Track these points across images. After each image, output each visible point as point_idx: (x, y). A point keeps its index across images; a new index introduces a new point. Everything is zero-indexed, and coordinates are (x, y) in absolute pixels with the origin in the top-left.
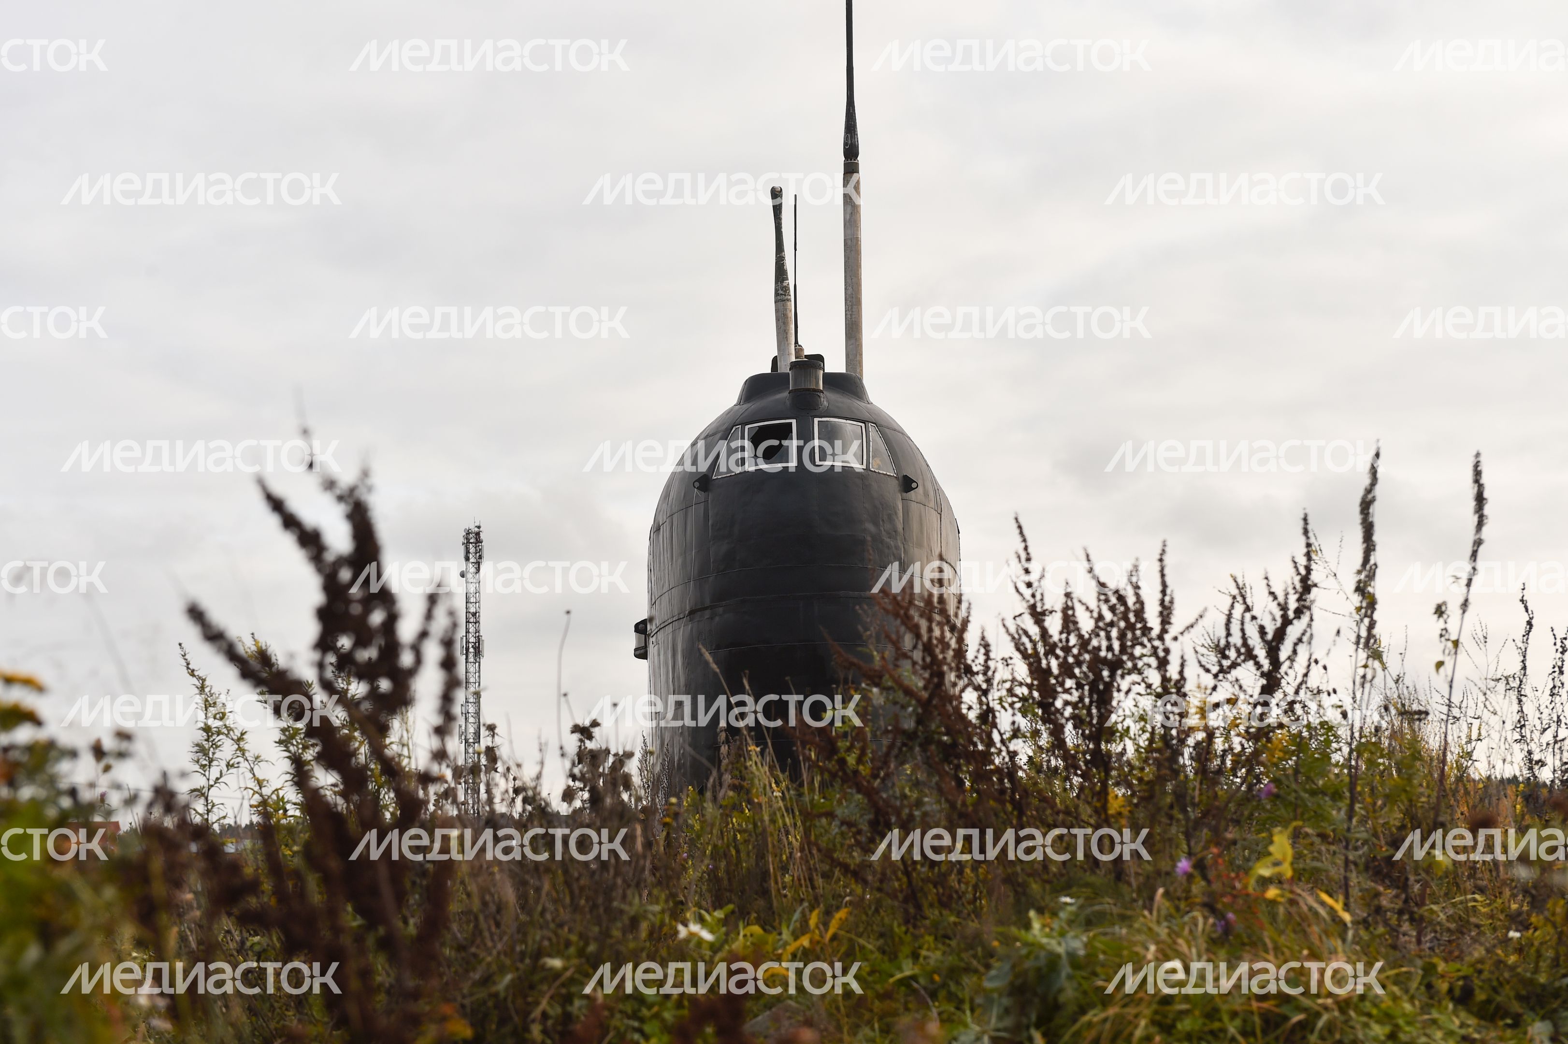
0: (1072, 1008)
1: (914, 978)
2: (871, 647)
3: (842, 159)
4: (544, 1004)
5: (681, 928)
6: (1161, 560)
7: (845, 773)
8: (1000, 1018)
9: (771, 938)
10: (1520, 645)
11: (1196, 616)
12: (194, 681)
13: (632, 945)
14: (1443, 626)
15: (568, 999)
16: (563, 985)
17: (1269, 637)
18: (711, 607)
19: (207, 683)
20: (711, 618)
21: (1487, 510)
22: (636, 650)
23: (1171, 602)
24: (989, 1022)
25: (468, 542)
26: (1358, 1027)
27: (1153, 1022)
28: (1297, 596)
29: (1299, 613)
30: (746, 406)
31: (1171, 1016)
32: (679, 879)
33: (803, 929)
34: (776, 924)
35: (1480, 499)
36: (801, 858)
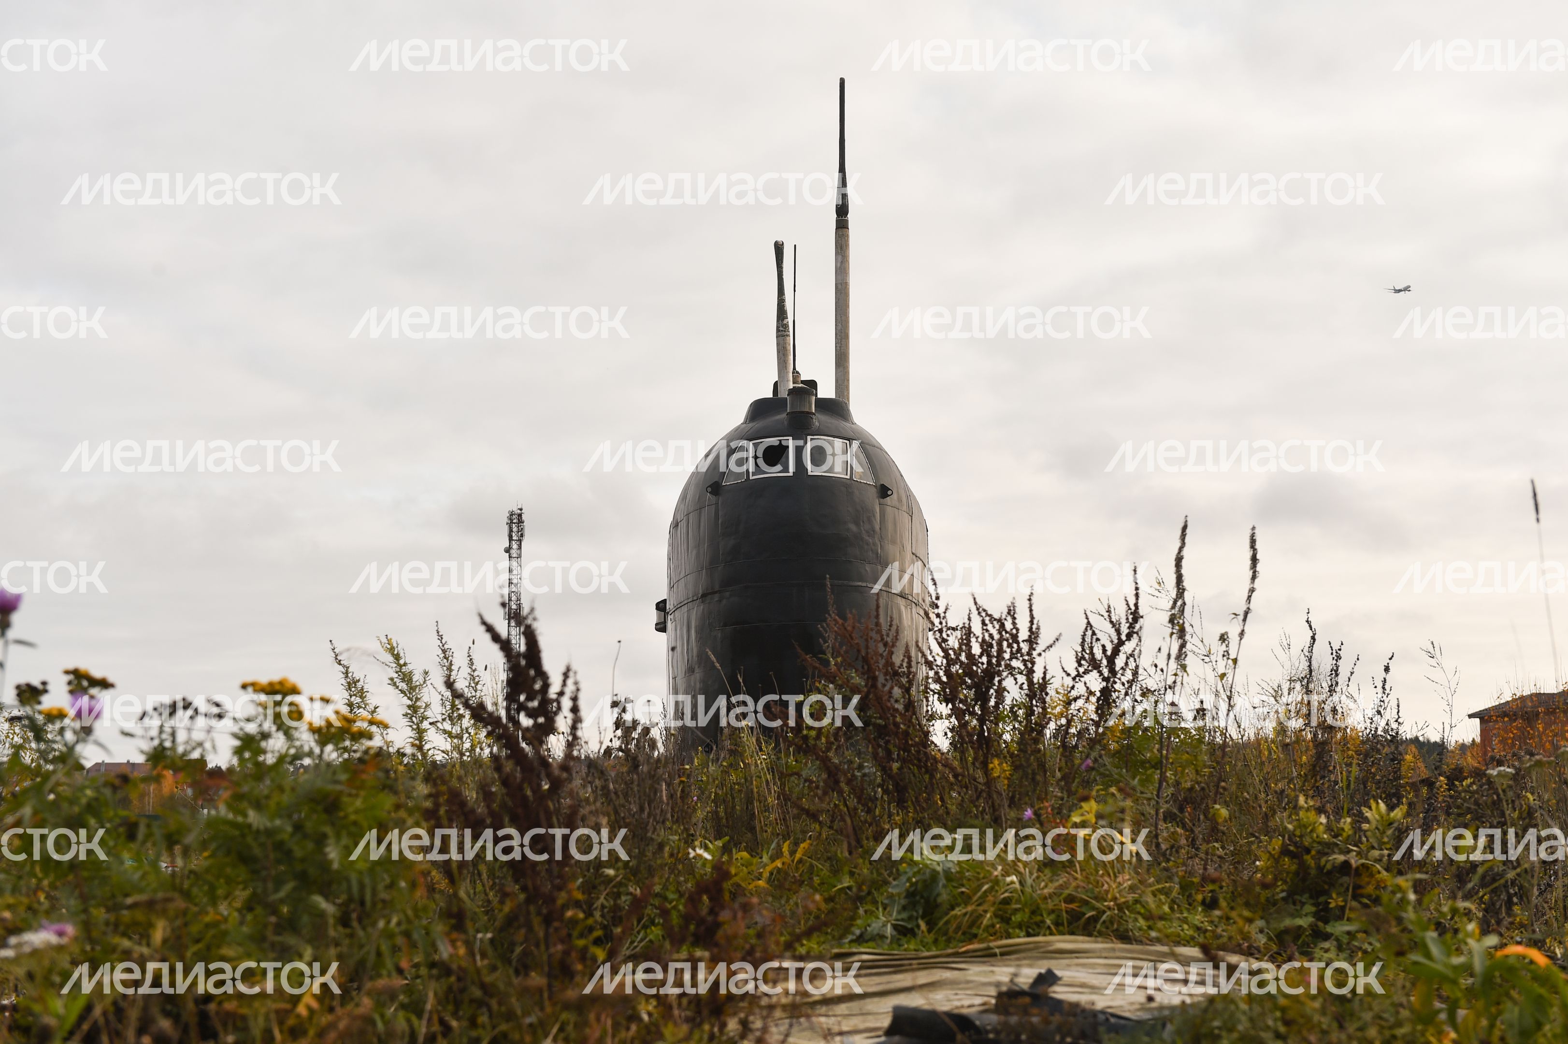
0: (946, 906)
1: (849, 888)
2: (829, 655)
3: (834, 216)
4: (602, 899)
5: (691, 851)
6: (1030, 600)
7: (807, 746)
8: (899, 912)
9: (755, 860)
10: (1307, 654)
11: (1054, 639)
12: (341, 668)
13: (659, 862)
14: (1225, 649)
15: (618, 895)
16: (614, 886)
17: (1109, 653)
18: (719, 592)
19: (350, 670)
20: (720, 601)
21: (1259, 568)
22: (656, 624)
23: (1038, 628)
24: (891, 915)
25: (512, 522)
26: (1130, 920)
27: (995, 915)
28: (1128, 625)
29: (1129, 636)
30: (751, 425)
31: (1009, 912)
32: (690, 818)
33: (778, 854)
34: (759, 851)
35: (1254, 560)
36: (778, 804)
